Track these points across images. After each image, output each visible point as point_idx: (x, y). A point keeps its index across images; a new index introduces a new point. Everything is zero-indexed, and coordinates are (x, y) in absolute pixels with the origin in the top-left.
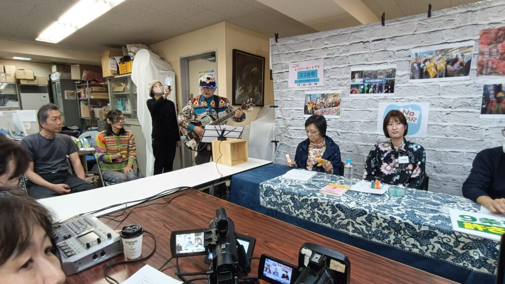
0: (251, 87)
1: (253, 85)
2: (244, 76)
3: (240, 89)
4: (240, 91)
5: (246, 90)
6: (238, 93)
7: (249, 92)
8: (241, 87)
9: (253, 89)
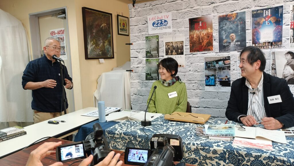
0: (102, 41)
1: (103, 40)
2: (94, 31)
3: (91, 44)
4: (92, 46)
5: (97, 45)
6: (90, 48)
7: (100, 46)
8: (92, 42)
9: (104, 43)
